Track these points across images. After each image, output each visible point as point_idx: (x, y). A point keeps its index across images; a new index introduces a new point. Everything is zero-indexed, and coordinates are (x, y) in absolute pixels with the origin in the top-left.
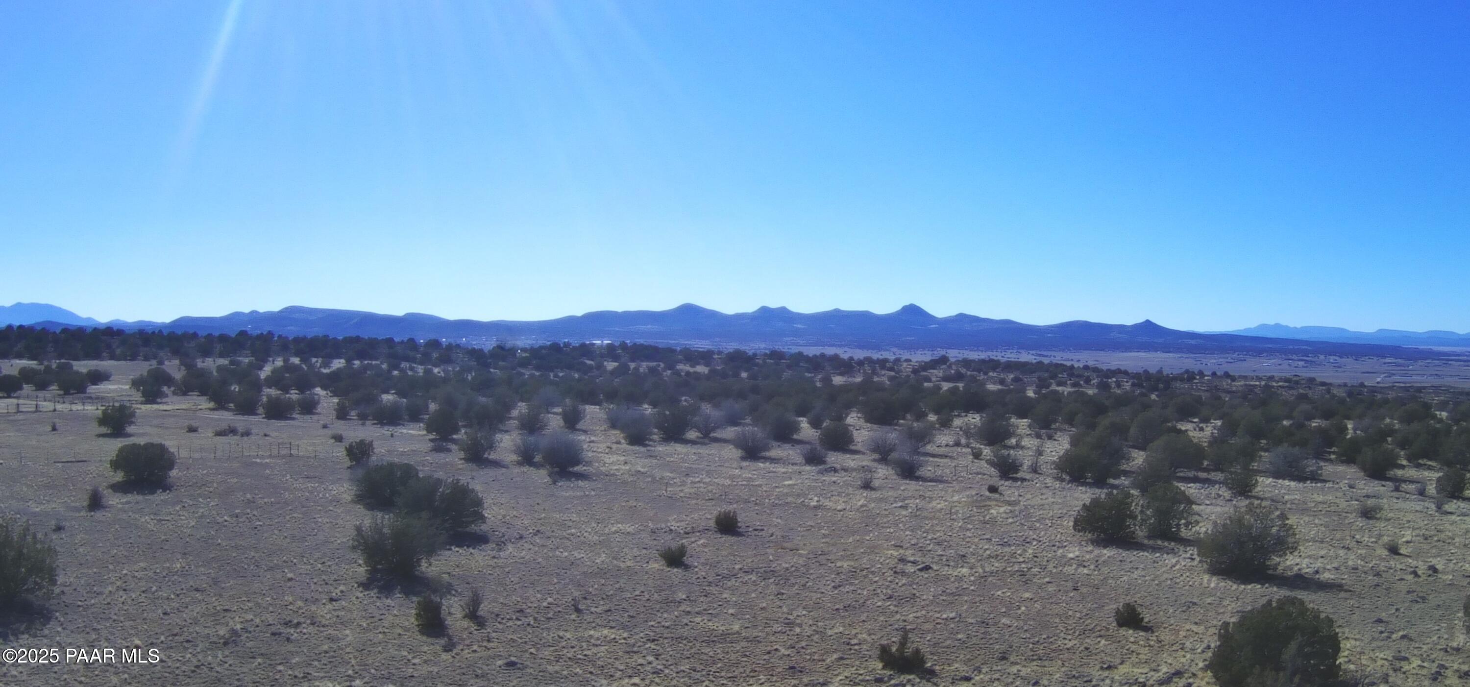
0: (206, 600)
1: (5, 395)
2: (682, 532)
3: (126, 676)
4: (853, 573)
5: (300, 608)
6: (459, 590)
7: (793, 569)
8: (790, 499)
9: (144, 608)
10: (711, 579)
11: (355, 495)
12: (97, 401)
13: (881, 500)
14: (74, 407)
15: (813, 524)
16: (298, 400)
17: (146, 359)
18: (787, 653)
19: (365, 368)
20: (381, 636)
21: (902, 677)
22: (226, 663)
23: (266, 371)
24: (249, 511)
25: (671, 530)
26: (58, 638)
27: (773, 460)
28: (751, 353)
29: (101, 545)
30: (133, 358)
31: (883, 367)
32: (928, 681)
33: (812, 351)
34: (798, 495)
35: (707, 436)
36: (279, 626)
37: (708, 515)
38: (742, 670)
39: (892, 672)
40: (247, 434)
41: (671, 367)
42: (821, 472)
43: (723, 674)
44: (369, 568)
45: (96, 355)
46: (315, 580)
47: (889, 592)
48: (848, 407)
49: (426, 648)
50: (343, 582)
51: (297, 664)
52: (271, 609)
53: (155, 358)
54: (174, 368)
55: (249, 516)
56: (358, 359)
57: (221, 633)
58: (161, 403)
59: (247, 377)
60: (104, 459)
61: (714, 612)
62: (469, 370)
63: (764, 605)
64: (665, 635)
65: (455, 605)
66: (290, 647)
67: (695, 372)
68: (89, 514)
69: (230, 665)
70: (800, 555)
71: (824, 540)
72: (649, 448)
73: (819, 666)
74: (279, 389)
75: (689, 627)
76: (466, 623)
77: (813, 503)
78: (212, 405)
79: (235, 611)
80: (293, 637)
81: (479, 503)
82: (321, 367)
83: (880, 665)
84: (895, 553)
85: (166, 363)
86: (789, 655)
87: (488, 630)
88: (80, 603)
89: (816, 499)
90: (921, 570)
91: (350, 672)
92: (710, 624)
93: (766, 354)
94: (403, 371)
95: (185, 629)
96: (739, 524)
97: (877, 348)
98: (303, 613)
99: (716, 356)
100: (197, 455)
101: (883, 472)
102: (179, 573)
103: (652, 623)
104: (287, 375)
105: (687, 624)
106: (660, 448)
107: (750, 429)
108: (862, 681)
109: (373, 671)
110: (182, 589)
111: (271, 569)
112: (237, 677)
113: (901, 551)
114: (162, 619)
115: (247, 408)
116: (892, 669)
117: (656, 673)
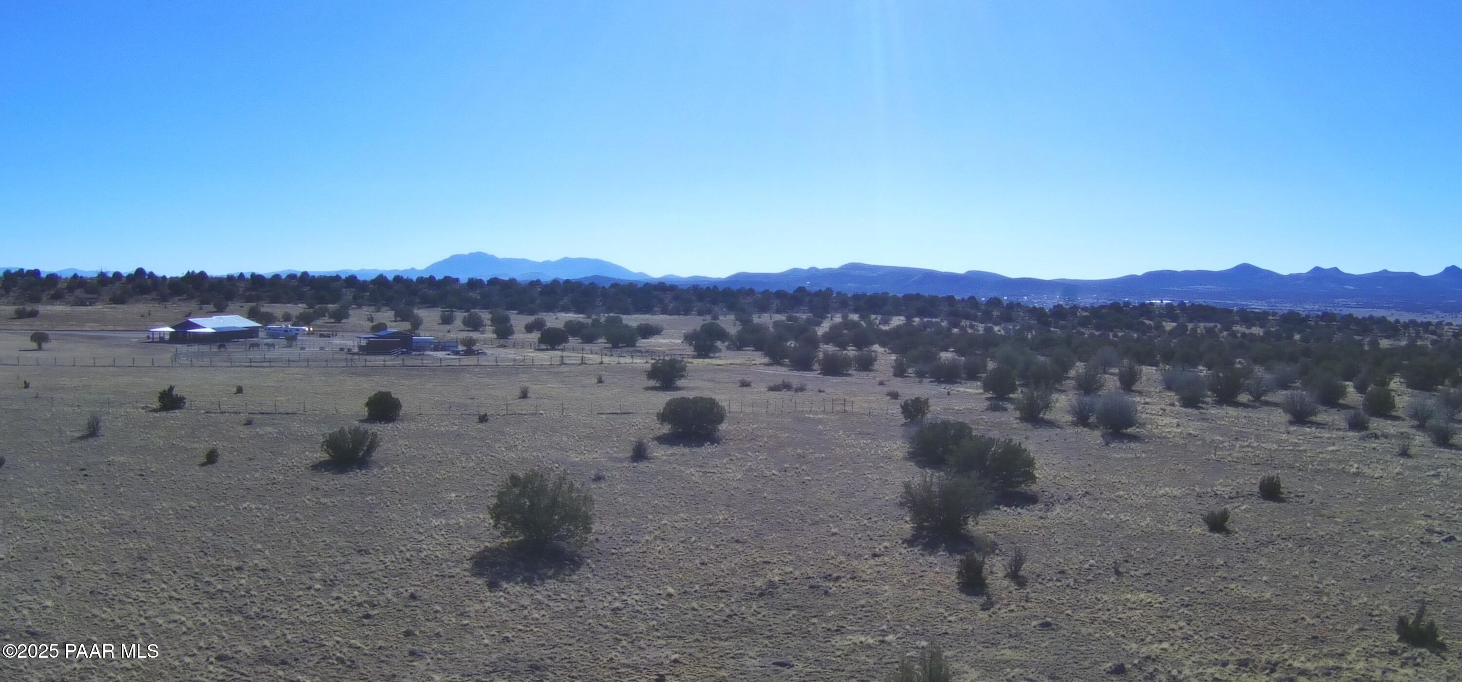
0: (746, 551)
1: (549, 347)
2: (1227, 496)
3: (655, 623)
4: (1383, 542)
5: (841, 562)
6: (1004, 550)
7: (1328, 537)
8: (1332, 465)
9: (681, 557)
10: (1249, 545)
11: (908, 452)
12: (646, 355)
13: (1416, 468)
14: (622, 360)
15: (1351, 492)
16: (855, 356)
17: (700, 313)
18: (1311, 622)
19: (925, 326)
20: (919, 592)
21: (1414, 651)
22: (760, 613)
23: (823, 329)
24: (798, 465)
25: (1216, 494)
26: (587, 584)
27: (1319, 425)
28: (1304, 314)
29: (642, 495)
30: (687, 312)
31: (1427, 331)
32: (1438, 654)
33: (1361, 313)
34: (1340, 462)
35: (1258, 400)
36: (818, 580)
37: (1252, 482)
38: (1267, 638)
39: (1406, 646)
40: (802, 389)
41: (1228, 328)
42: (1362, 439)
43: (1249, 642)
44: (915, 525)
45: (648, 309)
46: (859, 536)
47: (1414, 562)
48: (1392, 371)
49: (963, 606)
50: (888, 538)
51: (832, 617)
52: (812, 562)
53: (709, 312)
54: (729, 323)
55: (797, 471)
56: (917, 316)
57: (758, 584)
58: (713, 358)
59: (804, 333)
60: (651, 411)
61: (1248, 579)
62: (1030, 329)
63: (1297, 573)
64: (1199, 600)
65: (998, 564)
66: (828, 601)
67: (1251, 334)
68: (632, 465)
69: (764, 616)
70: (1337, 523)
71: (1359, 508)
72: (1202, 411)
73: (1340, 637)
74: (836, 346)
75: (1223, 593)
76: (1006, 583)
77: (1353, 470)
78: (766, 360)
79: (775, 563)
80: (830, 591)
81: (1030, 463)
82: (880, 324)
83: (1396, 637)
84: (1423, 523)
85: (721, 318)
86: (1313, 625)
87: (1028, 590)
88: (614, 551)
89: (1356, 465)
90: (1445, 541)
91: (884, 627)
92: (1244, 591)
93: (1318, 316)
94: (963, 329)
95: (721, 580)
96: (1282, 490)
97: (1422, 310)
98: (844, 567)
99: (1271, 318)
100: (749, 410)
101: (1420, 439)
102: (721, 525)
103: (1187, 588)
104: (846, 332)
105: (1221, 590)
106: (1213, 411)
107: (1300, 393)
108: (1377, 653)
109: (908, 627)
110: (722, 541)
111: (816, 523)
112: (769, 628)
113: (1430, 521)
114: (698, 569)
115: (803, 364)
116: (1406, 641)
117: (1186, 638)
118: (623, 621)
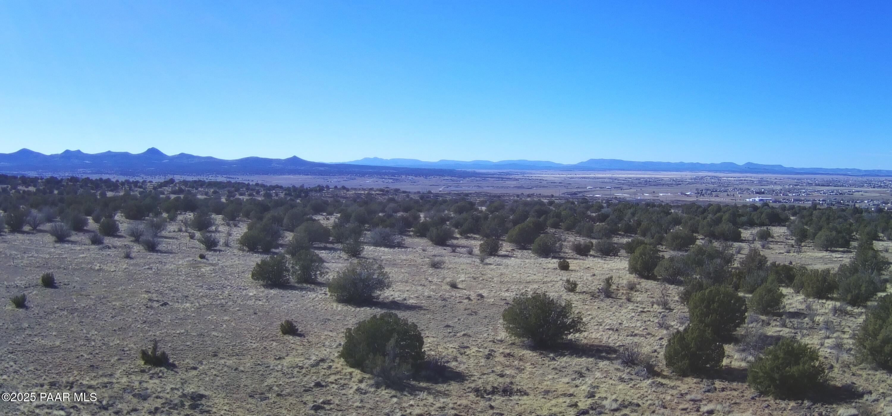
2: (23, 287)
4: (122, 308)
7: (88, 307)
8: (83, 266)
10: (41, 315)
13: (136, 265)
15: (97, 280)
18: (88, 357)
21: (156, 369)
25: (17, 286)
27: (73, 242)
28: (59, 179)
31: (136, 186)
32: (172, 370)
33: (94, 177)
34: (88, 263)
35: (35, 229)
37: (37, 277)
38: (63, 369)
39: (150, 366)
41: (14, 188)
42: (100, 249)
43: (53, 371)
47: (145, 319)
48: (116, 209)
61: (44, 334)
63: (73, 329)
64: (18, 349)
67: (28, 191)
70: (91, 298)
71: (104, 290)
72: (3, 237)
73: (106, 365)
75: (32, 344)
77: (97, 268)
83: (142, 362)
84: (146, 296)
86: (89, 359)
89: (98, 265)
90: (162, 305)
92: (43, 341)
93: (68, 179)
96: (55, 281)
97: (133, 174)
99: (40, 181)
101: (137, 248)
103: (11, 342)
105: (30, 342)
106: (9, 237)
107: (59, 224)
108: (134, 372)
113: (150, 295)
116: (150, 364)
117: (16, 372)
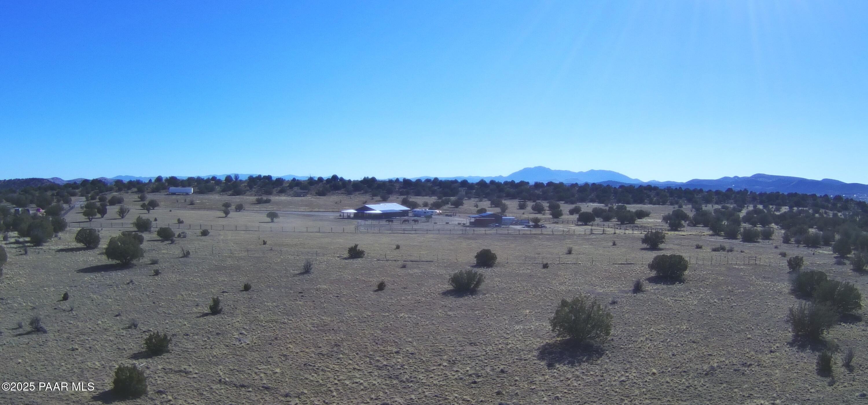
0: (698, 348)
1: (583, 224)
3: (644, 390)
5: (752, 356)
6: (842, 349)
9: (661, 351)
11: (791, 289)
12: (641, 228)
14: (627, 232)
16: (761, 231)
17: (672, 204)
19: (800, 212)
20: (795, 374)
22: (705, 385)
23: (743, 213)
24: (729, 297)
26: (606, 366)
29: (639, 313)
30: (664, 203)
36: (739, 366)
40: (731, 250)
44: (794, 334)
45: (641, 201)
46: (763, 340)
49: (818, 383)
50: (779, 341)
51: (746, 389)
52: (736, 355)
53: (677, 203)
54: (688, 209)
55: (728, 300)
56: (796, 206)
57: (705, 368)
58: (680, 231)
59: (731, 216)
60: (644, 263)
62: (857, 215)
65: (839, 358)
66: (744, 378)
68: (633, 295)
69: (707, 387)
74: (751, 224)
76: (843, 369)
78: (711, 232)
79: (715, 356)
80: (745, 373)
81: (859, 297)
82: (774, 211)
85: (684, 207)
87: (854, 374)
88: (622, 346)
91: (775, 395)
94: (821, 214)
95: (684, 365)
98: (754, 359)
100: (700, 262)
102: (685, 331)
104: (755, 216)
109: (788, 395)
110: (685, 341)
111: (738, 332)
112: (710, 394)
114: (671, 358)
115: (732, 235)
118: (626, 389)
